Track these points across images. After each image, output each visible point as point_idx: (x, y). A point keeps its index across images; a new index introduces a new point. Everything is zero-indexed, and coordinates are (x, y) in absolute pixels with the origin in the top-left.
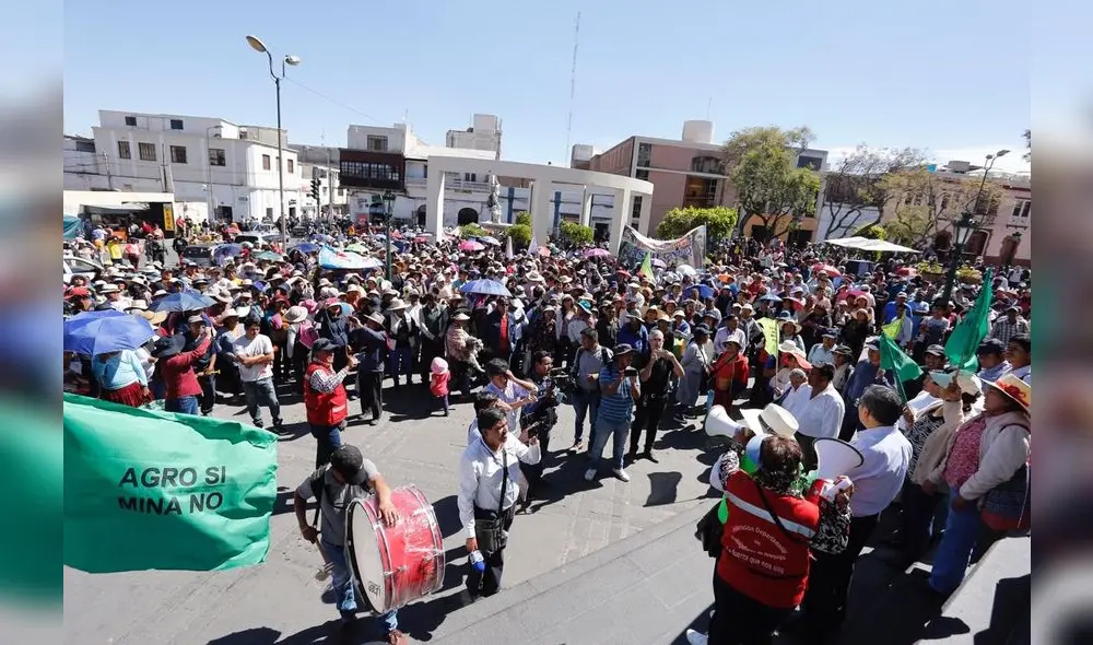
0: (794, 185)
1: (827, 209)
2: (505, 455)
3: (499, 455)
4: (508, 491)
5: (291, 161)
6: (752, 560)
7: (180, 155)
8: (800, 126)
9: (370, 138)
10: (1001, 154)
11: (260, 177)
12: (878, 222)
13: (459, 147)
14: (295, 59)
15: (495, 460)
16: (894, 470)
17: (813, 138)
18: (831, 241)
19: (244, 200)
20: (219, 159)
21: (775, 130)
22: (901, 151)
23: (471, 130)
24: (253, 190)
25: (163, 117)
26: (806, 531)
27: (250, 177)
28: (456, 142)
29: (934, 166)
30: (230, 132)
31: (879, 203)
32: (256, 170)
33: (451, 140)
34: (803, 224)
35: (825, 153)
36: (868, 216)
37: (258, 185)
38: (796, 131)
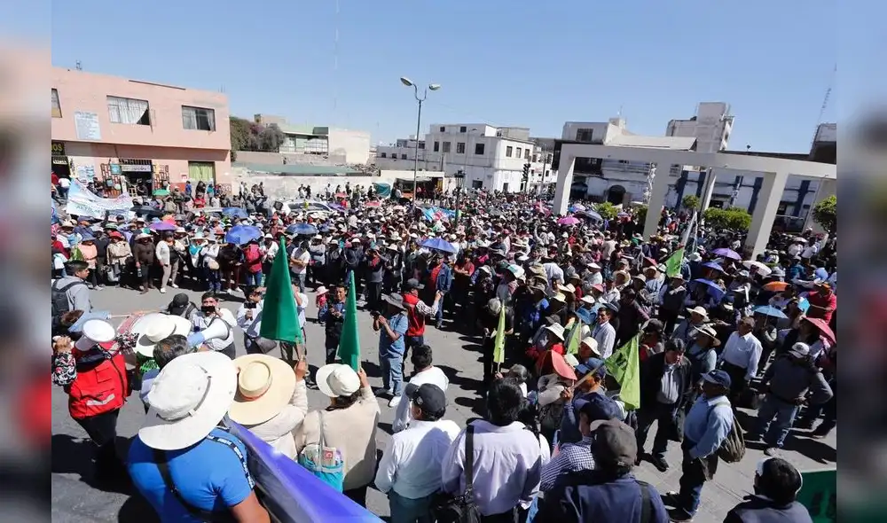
5: (529, 150)
7: (461, 148)
9: (579, 131)
11: (502, 161)
13: (679, 135)
14: (434, 86)
19: (490, 177)
20: (480, 149)
23: (694, 119)
24: (497, 170)
25: (456, 126)
27: (496, 163)
28: (676, 131)
30: (490, 132)
32: (501, 158)
33: (672, 130)
37: (501, 167)
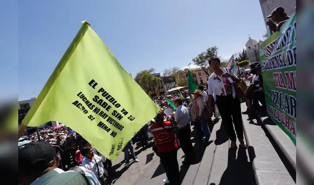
0: (155, 81)
1: (165, 85)
2: (95, 160)
3: (93, 160)
4: (100, 171)
6: (164, 142)
8: (151, 68)
9: (21, 105)
10: (190, 64)
12: (176, 84)
15: (93, 162)
16: (185, 113)
17: (155, 70)
18: (168, 91)
21: (146, 71)
22: (173, 68)
26: (170, 127)
29: (181, 70)
31: (174, 81)
34: (161, 90)
35: (160, 73)
36: (173, 84)
38: (151, 70)
